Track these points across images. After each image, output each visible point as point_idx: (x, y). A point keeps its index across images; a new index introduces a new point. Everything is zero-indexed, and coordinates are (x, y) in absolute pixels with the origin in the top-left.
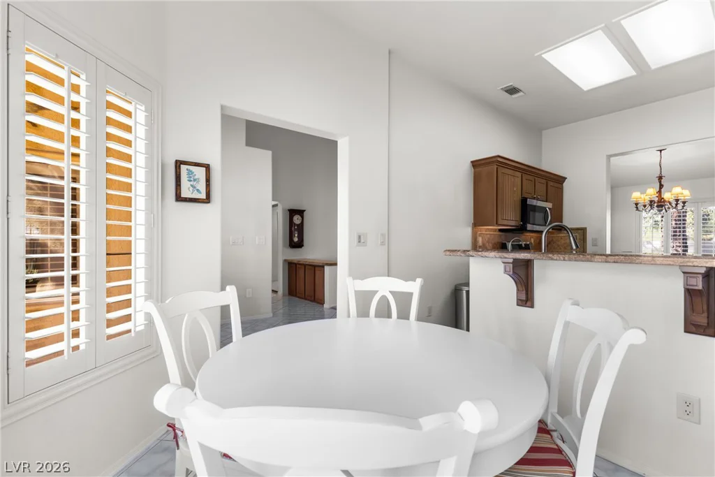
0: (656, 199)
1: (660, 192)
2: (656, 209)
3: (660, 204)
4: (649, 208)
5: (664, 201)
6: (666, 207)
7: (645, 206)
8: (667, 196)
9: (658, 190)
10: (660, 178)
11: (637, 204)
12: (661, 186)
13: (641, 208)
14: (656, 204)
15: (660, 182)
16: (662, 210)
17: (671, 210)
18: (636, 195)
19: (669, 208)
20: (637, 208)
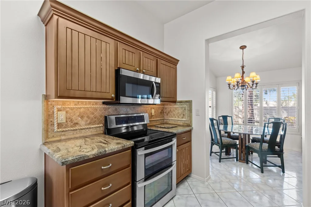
0: (241, 81)
1: (242, 76)
2: (240, 88)
3: (243, 85)
4: (236, 88)
5: (246, 83)
6: (246, 87)
7: (234, 86)
8: (247, 79)
9: (242, 75)
10: (243, 67)
11: (229, 85)
12: (243, 73)
13: (231, 87)
14: (240, 85)
15: (243, 70)
16: (244, 89)
17: (249, 88)
18: (229, 78)
19: (248, 88)
20: (229, 87)
